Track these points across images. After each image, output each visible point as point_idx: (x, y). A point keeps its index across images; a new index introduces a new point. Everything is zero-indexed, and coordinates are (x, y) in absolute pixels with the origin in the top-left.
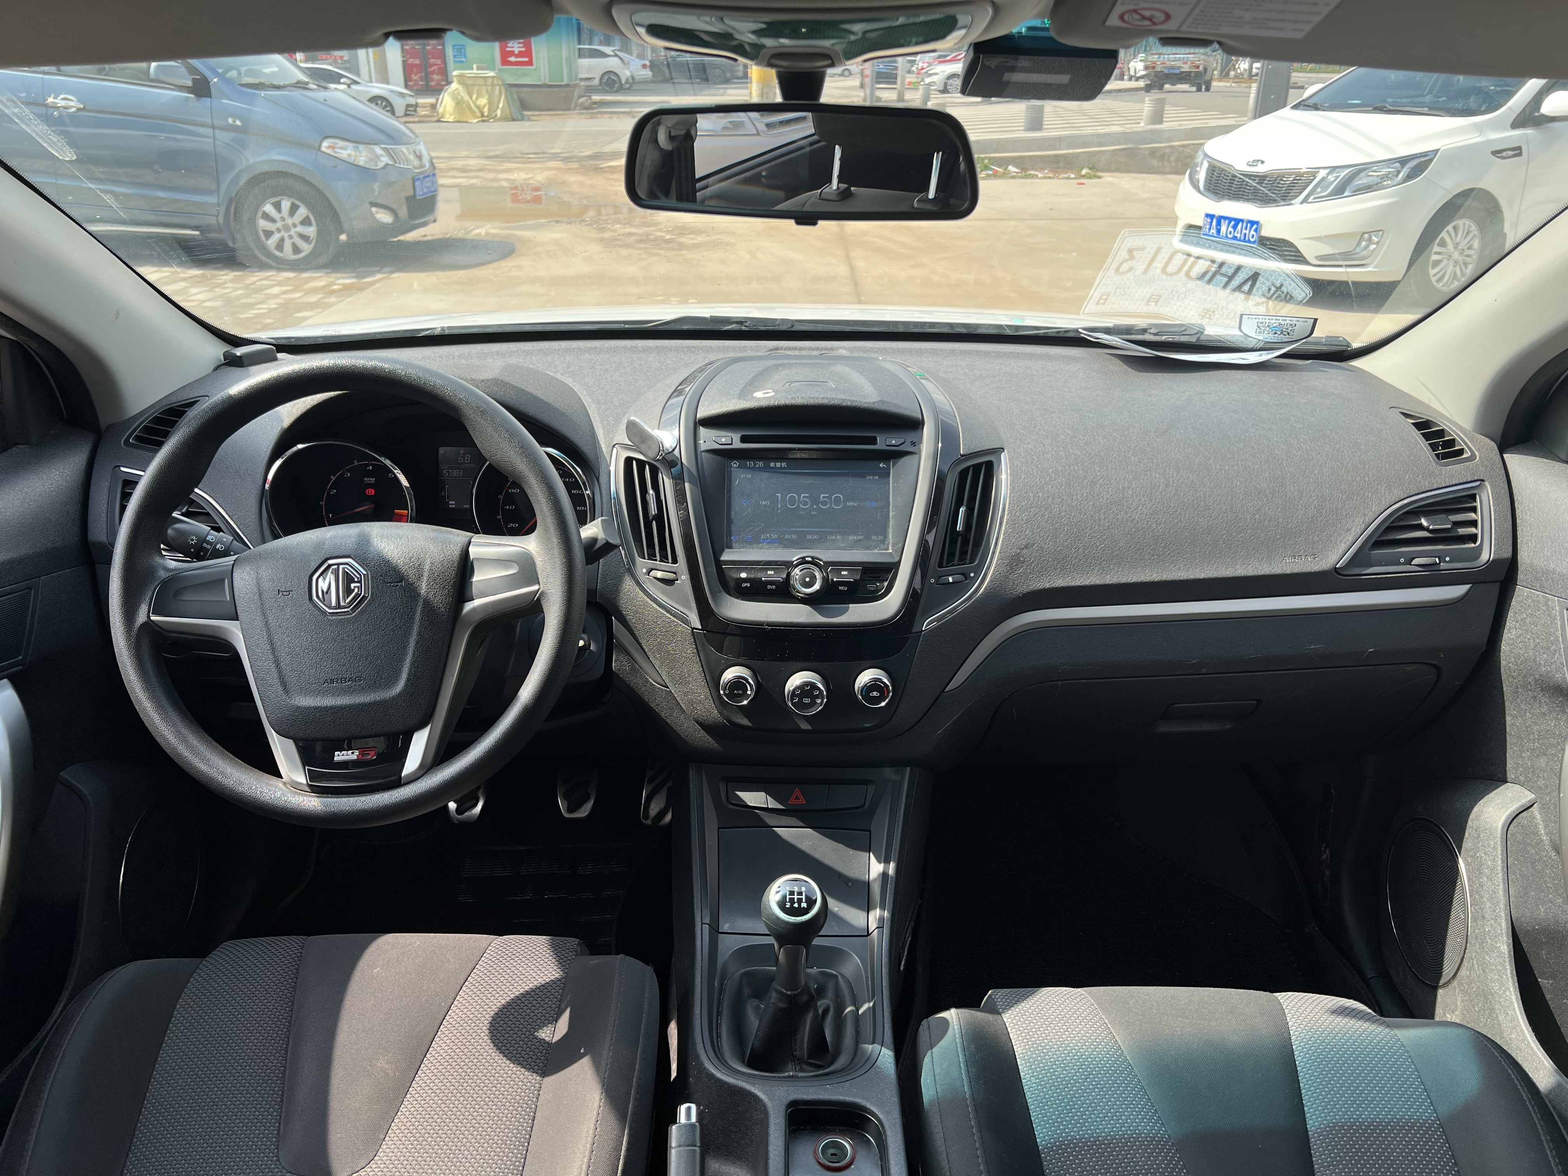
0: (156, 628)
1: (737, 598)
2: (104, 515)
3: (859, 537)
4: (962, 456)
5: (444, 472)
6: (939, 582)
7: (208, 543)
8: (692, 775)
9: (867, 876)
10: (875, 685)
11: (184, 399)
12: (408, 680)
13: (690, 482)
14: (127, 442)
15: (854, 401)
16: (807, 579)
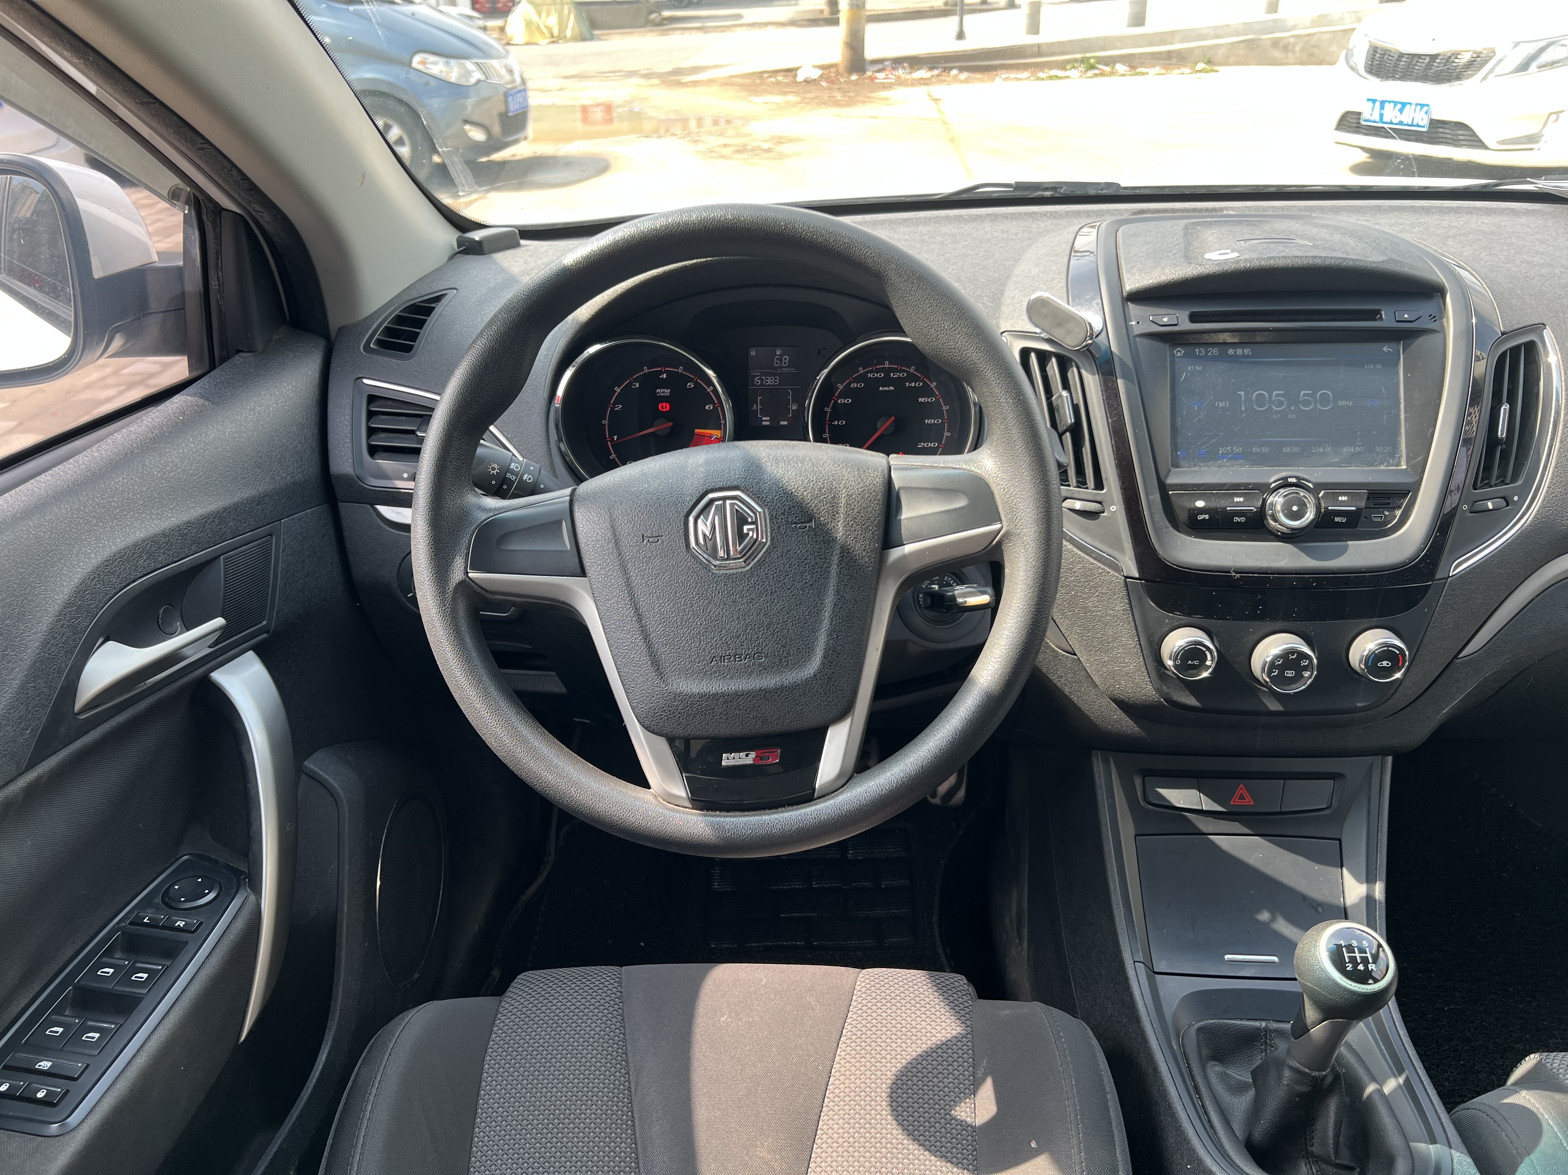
0: (476, 588)
1: (1189, 535)
2: (348, 440)
3: (1358, 449)
4: (1503, 334)
5: (756, 379)
6: (1474, 509)
7: (513, 472)
8: (1098, 768)
9: (1342, 900)
10: (1387, 653)
11: (427, 292)
12: (825, 656)
13: (1124, 377)
14: (367, 347)
15: (1356, 260)
16: (1295, 508)
